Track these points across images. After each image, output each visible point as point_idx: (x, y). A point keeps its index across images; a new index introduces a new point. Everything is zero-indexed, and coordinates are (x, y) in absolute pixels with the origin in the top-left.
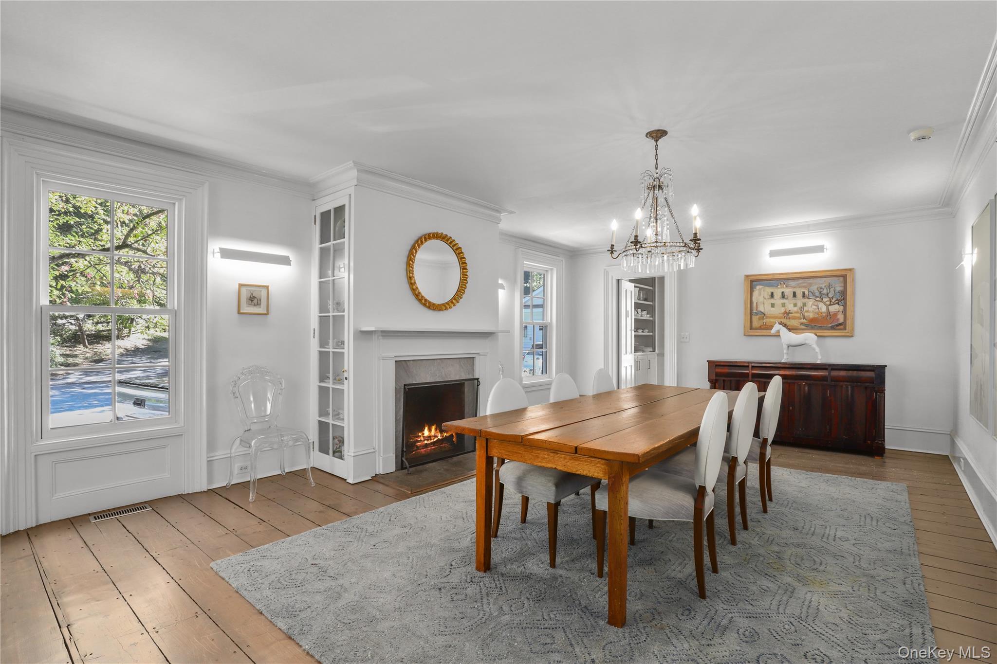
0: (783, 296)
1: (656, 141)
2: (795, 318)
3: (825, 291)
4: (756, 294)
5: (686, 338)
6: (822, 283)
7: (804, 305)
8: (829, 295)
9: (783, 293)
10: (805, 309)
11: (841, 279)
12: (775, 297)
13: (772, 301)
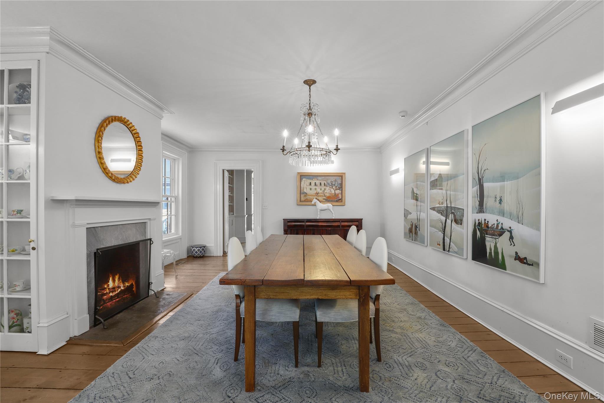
0: (315, 185)
1: (310, 86)
2: (321, 196)
3: (334, 183)
4: (302, 183)
5: (266, 206)
6: (333, 179)
7: (325, 189)
8: (336, 185)
9: (315, 183)
10: (325, 191)
11: (340, 177)
12: (312, 185)
13: (310, 187)
